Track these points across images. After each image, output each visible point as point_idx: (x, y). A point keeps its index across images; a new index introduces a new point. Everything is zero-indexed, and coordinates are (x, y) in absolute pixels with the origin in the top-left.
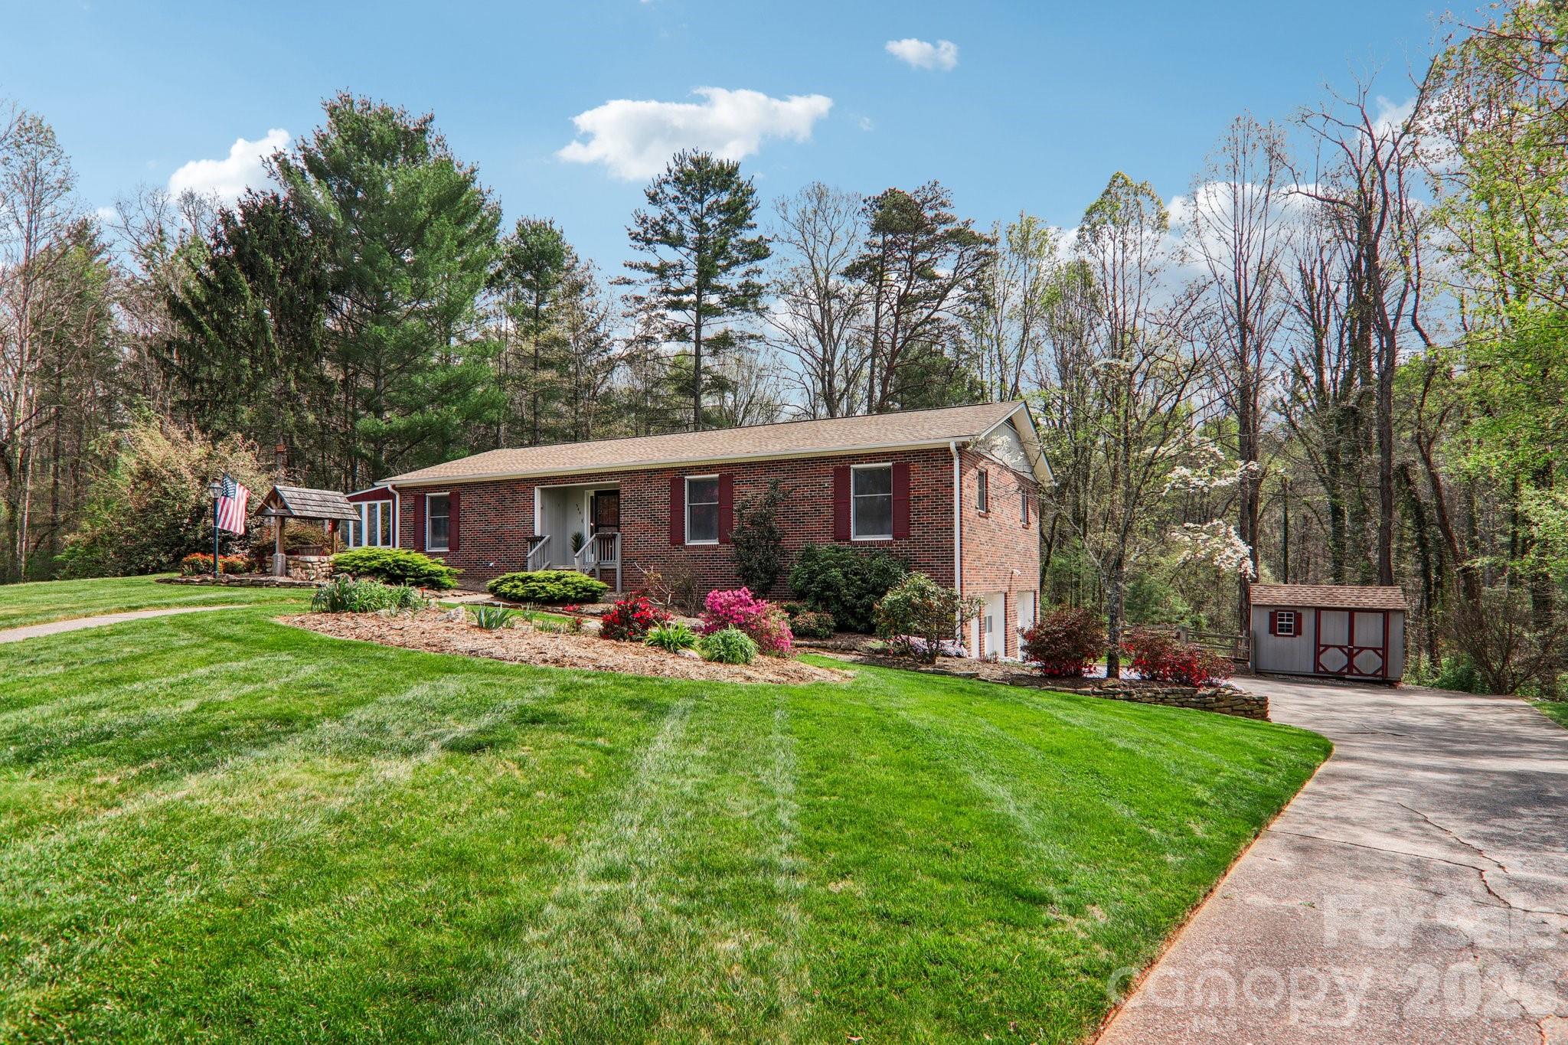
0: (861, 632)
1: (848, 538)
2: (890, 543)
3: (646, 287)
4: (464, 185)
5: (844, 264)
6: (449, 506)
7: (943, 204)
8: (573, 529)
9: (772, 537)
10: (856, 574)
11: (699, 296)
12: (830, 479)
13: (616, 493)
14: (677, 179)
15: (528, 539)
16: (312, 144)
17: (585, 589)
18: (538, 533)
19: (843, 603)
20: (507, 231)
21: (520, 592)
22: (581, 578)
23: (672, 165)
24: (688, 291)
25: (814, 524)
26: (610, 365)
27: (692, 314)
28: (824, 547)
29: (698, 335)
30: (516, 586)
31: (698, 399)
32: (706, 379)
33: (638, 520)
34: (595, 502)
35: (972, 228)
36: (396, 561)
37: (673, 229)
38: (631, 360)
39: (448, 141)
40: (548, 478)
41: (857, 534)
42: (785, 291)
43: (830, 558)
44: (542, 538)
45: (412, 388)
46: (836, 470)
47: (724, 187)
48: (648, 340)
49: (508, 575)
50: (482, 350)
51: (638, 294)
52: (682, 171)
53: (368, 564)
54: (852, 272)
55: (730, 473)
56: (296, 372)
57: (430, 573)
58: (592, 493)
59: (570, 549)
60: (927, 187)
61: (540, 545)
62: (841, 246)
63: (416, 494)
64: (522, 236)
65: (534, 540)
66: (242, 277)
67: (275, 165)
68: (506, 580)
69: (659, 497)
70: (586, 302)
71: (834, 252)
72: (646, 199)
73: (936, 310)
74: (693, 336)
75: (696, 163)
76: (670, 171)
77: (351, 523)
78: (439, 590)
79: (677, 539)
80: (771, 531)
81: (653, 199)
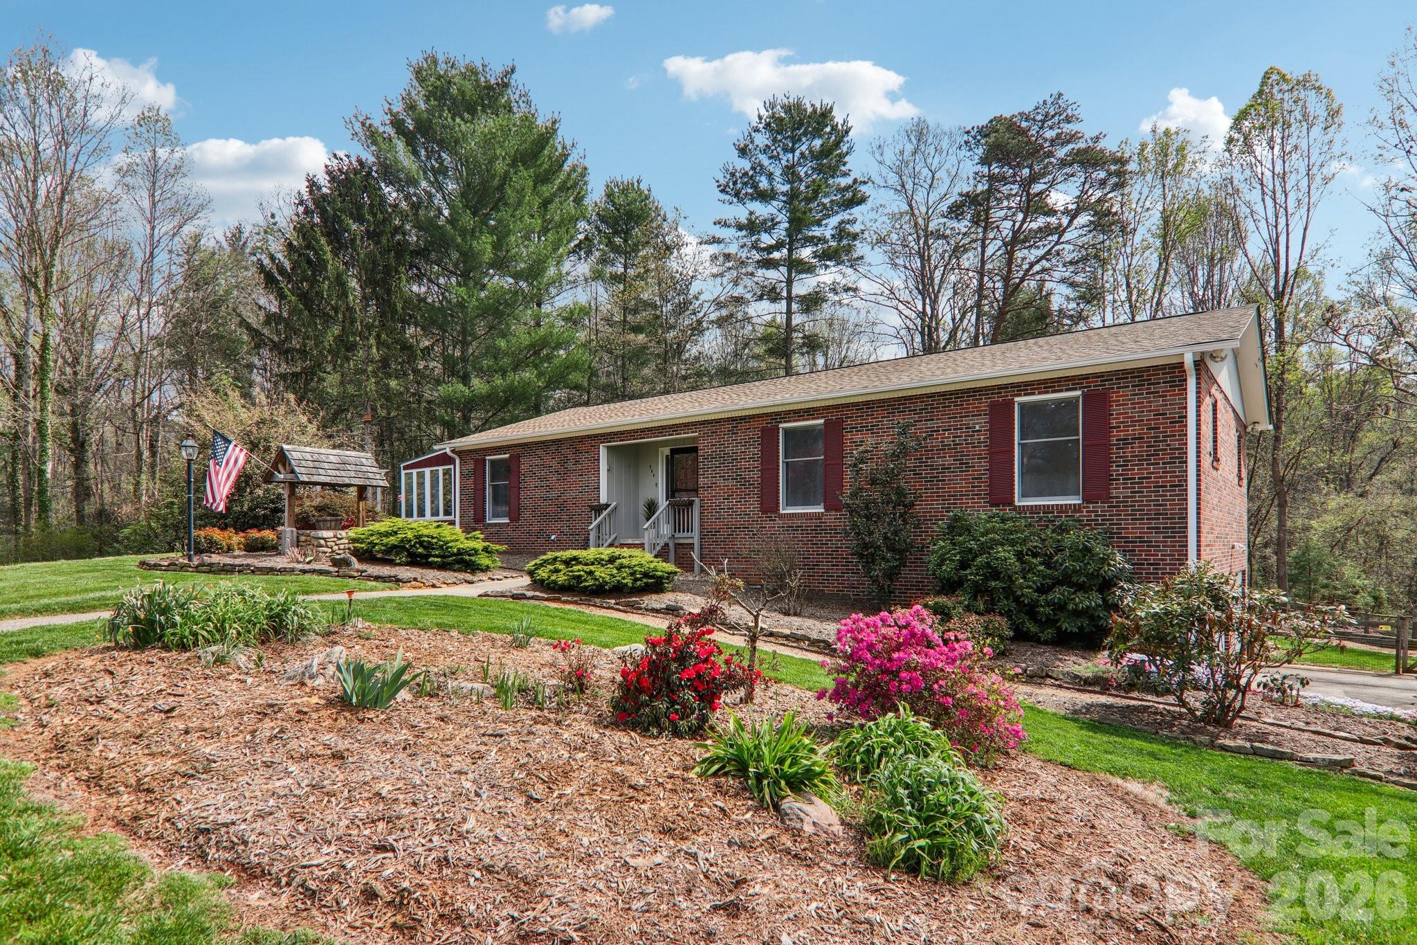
0: (1046, 643)
1: (1010, 502)
2: (1077, 508)
3: (734, 243)
4: (546, 138)
5: (944, 207)
6: (509, 470)
7: (1068, 120)
8: (645, 495)
9: (904, 503)
10: (1035, 555)
11: (790, 251)
12: (984, 419)
13: (695, 450)
14: (768, 125)
15: (592, 508)
16: (398, 107)
17: (646, 575)
18: (603, 499)
19: (1017, 600)
20: (595, 194)
21: (561, 578)
22: (644, 559)
23: (764, 113)
24: (778, 246)
25: (960, 483)
26: (698, 329)
27: (784, 270)
28: (980, 514)
29: (789, 292)
30: (557, 571)
31: (789, 360)
32: (797, 337)
33: (721, 482)
34: (670, 461)
35: (1101, 144)
36: (418, 537)
37: (764, 184)
38: (720, 322)
39: (532, 96)
40: (615, 434)
41: (1024, 495)
42: (881, 241)
43: (993, 530)
44: (607, 506)
45: (495, 354)
46: (993, 406)
47: (817, 133)
48: (739, 300)
49: (550, 555)
50: (573, 317)
51: (727, 251)
52: (773, 116)
53: (385, 540)
54: (955, 211)
55: (839, 417)
56: (378, 337)
57: (460, 552)
58: (667, 450)
59: (642, 518)
60: (1049, 101)
61: (605, 513)
62: (943, 190)
63: (475, 457)
64: (610, 195)
65: (599, 509)
66: (323, 241)
67: (358, 126)
68: (545, 561)
69: (748, 452)
70: (673, 264)
71: (934, 197)
72: (735, 153)
73: (1057, 243)
74: (784, 294)
75: (787, 109)
76: (760, 118)
77: (379, 490)
78: (473, 572)
79: (769, 506)
80: (900, 492)
81: (743, 152)
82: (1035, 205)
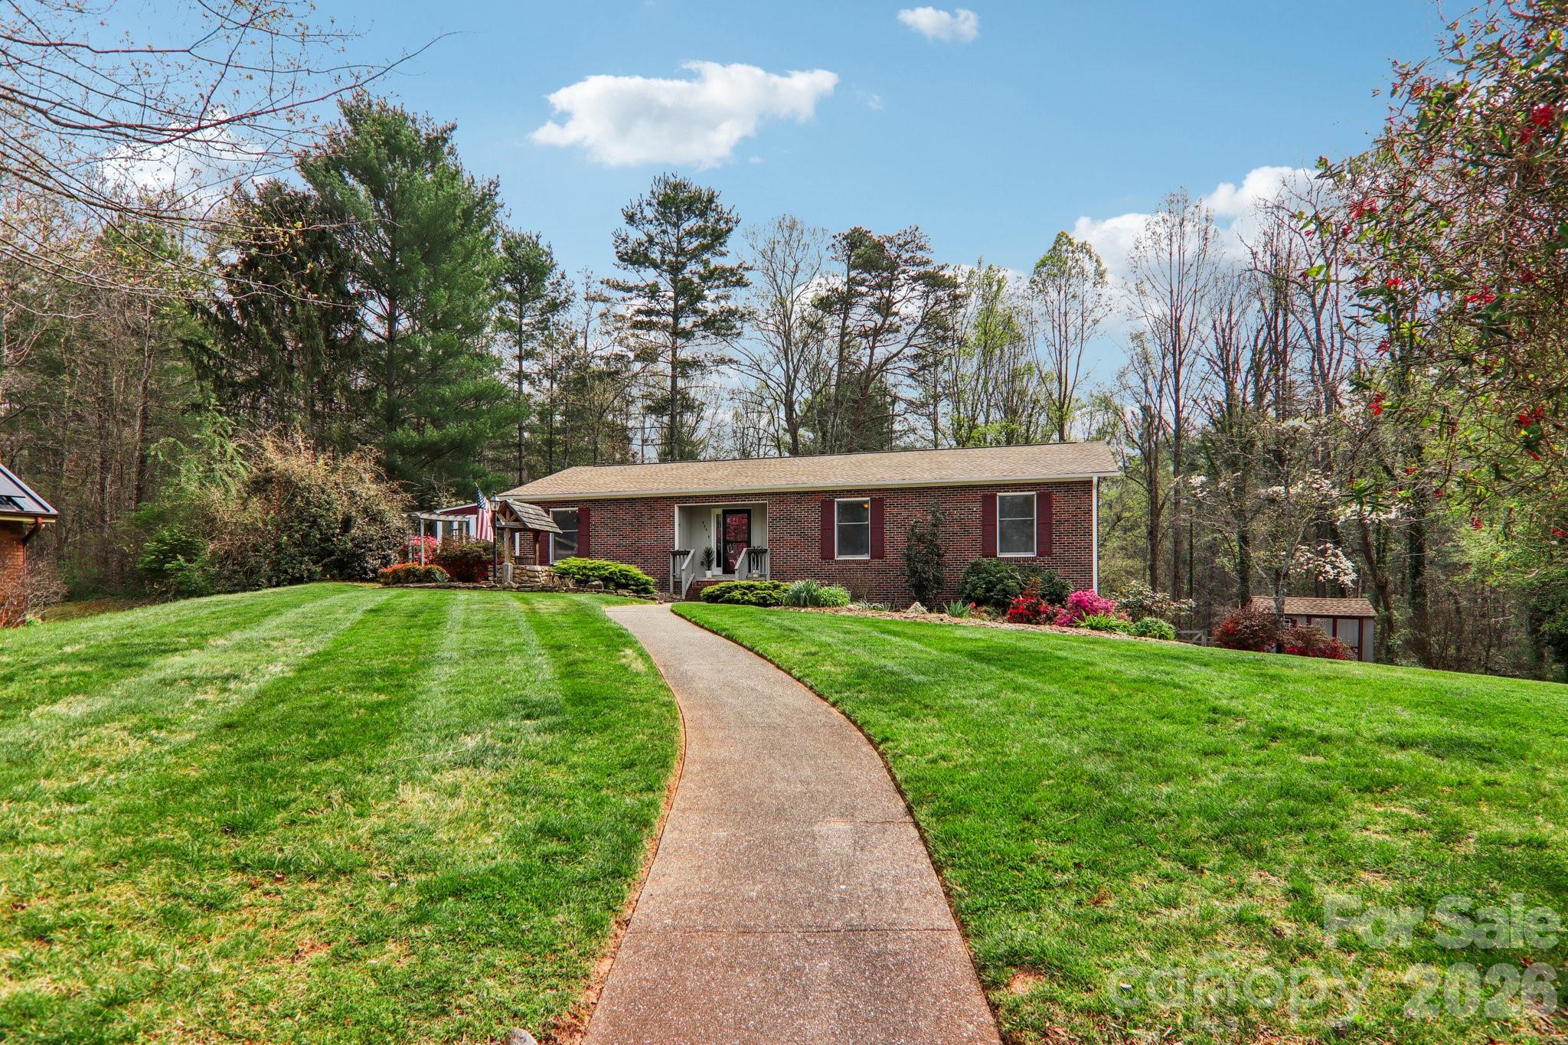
1: (995, 555)
2: (1034, 560)
4: (483, 198)
7: (921, 248)
8: (699, 544)
11: (675, 319)
12: (978, 505)
14: (659, 202)
15: (668, 553)
18: (677, 547)
23: (657, 188)
25: (964, 543)
27: (669, 335)
33: (788, 537)
34: (722, 520)
35: (944, 271)
39: (459, 151)
41: (1003, 551)
44: (682, 551)
46: (985, 497)
55: (881, 496)
58: (719, 511)
60: (908, 231)
61: (688, 558)
65: (674, 553)
69: (811, 516)
72: (623, 220)
76: (653, 193)
79: (826, 554)
80: (938, 548)
81: (631, 219)
82: (885, 308)
